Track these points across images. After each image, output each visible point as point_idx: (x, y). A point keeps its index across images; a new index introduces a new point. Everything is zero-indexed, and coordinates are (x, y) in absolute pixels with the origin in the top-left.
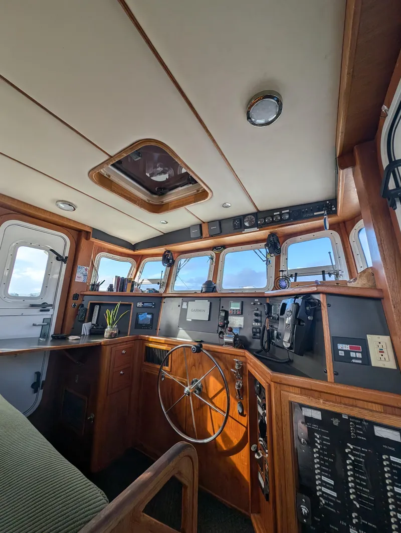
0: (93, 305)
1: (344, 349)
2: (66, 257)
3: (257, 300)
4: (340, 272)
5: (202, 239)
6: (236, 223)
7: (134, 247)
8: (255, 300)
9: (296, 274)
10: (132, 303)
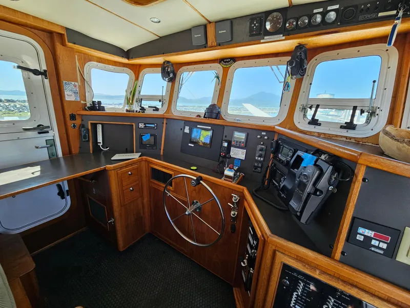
0: (94, 126)
1: (366, 234)
2: (45, 71)
3: (264, 133)
4: (378, 110)
5: (207, 49)
6: (255, 25)
7: (127, 54)
8: (263, 133)
9: (318, 106)
10: (134, 124)
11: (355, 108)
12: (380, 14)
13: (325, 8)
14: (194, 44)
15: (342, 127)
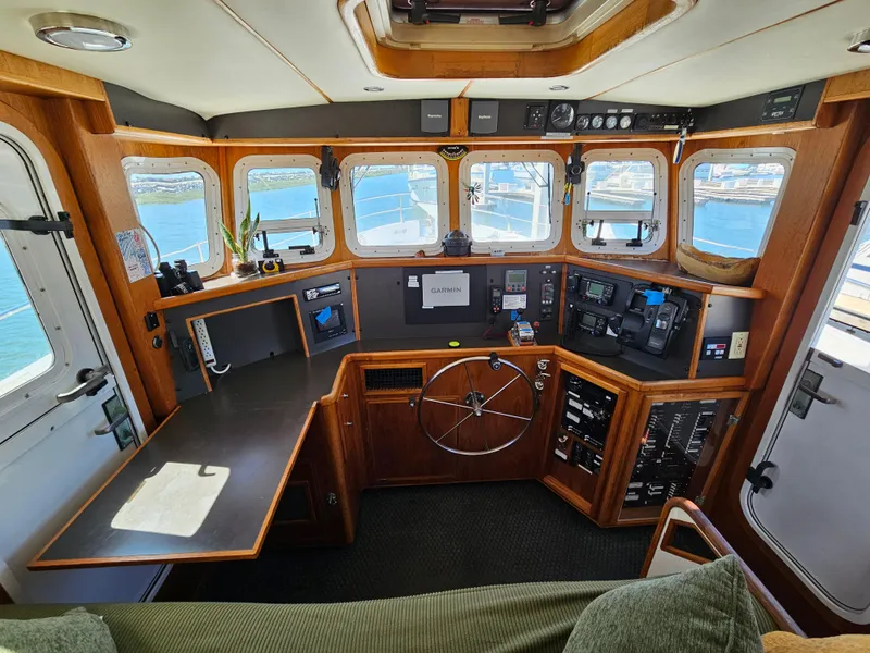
1: (712, 348)
4: (657, 223)
6: (537, 115)
8: (547, 267)
9: (602, 221)
10: (294, 296)
11: (640, 223)
12: (667, 127)
13: (620, 110)
14: (424, 129)
15: (628, 245)
